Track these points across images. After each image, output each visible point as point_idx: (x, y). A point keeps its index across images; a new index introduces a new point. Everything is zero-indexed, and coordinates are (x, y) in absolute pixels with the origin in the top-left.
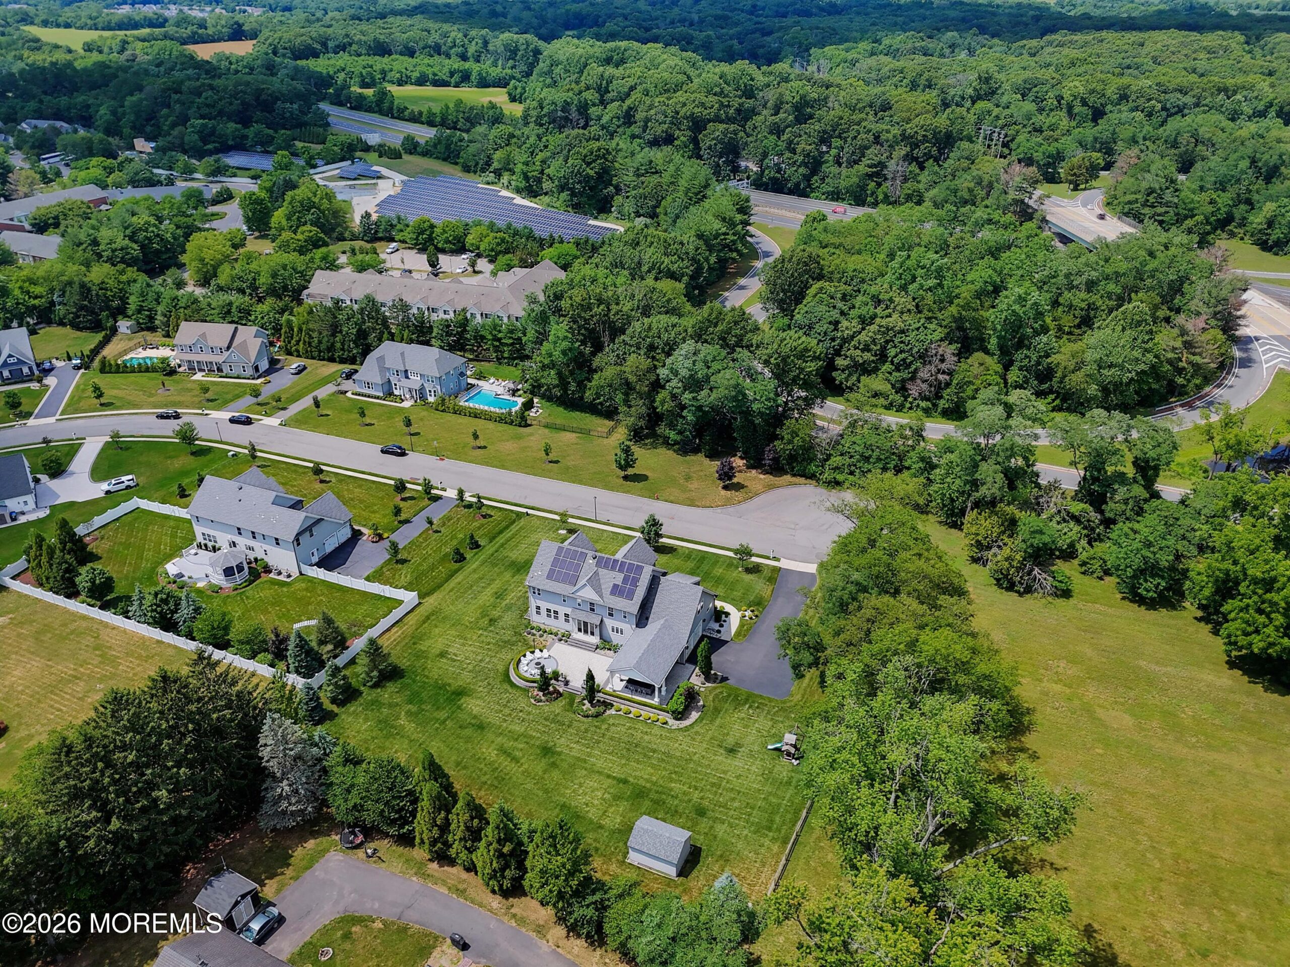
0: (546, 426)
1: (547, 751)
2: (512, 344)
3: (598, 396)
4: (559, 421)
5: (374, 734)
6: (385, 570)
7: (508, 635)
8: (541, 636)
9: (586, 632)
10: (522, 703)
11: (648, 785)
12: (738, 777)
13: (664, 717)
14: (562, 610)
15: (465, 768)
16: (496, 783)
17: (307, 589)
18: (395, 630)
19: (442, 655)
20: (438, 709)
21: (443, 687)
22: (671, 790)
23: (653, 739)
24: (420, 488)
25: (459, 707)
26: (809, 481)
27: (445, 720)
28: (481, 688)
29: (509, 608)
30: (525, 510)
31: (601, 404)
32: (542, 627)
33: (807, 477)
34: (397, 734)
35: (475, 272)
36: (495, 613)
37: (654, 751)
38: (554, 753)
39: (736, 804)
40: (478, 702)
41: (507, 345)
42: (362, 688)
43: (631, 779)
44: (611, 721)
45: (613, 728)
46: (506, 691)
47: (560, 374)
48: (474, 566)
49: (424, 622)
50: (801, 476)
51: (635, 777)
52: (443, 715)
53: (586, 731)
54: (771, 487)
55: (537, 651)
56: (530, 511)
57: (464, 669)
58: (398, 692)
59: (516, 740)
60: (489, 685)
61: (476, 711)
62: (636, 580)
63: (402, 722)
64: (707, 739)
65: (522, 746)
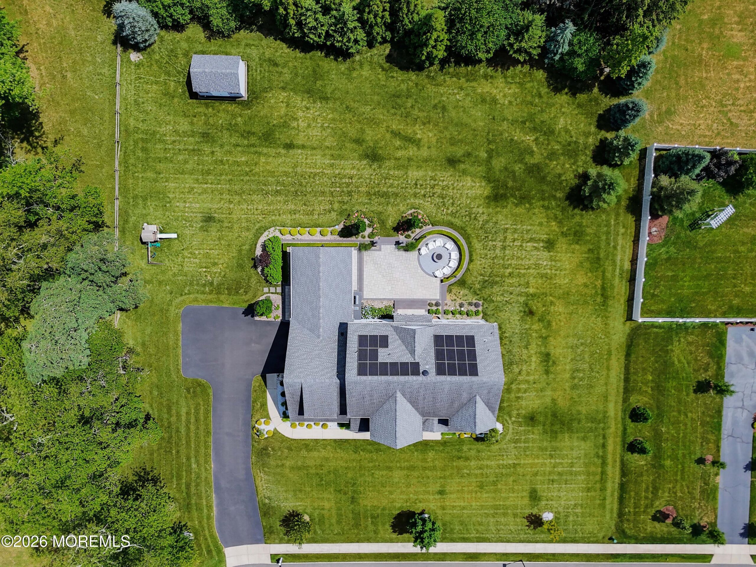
1: (374, 156)
7: (498, 295)
8: (462, 305)
11: (265, 150)
12: (191, 190)
15: (435, 107)
16: (399, 101)
18: (627, 266)
19: (550, 245)
20: (507, 170)
21: (521, 201)
22: (243, 152)
23: (284, 207)
25: (487, 180)
27: (490, 157)
34: (524, 122)
36: (533, 327)
37: (278, 193)
38: (367, 156)
39: (181, 158)
40: (471, 193)
42: (597, 168)
43: (283, 151)
44: (334, 215)
45: (328, 207)
46: (453, 214)
49: (603, 288)
51: (280, 155)
52: (497, 164)
53: (350, 193)
57: (515, 231)
58: (560, 175)
59: (410, 159)
60: (475, 219)
61: (468, 181)
62: (362, 355)
63: (529, 139)
64: (236, 226)
65: (399, 154)
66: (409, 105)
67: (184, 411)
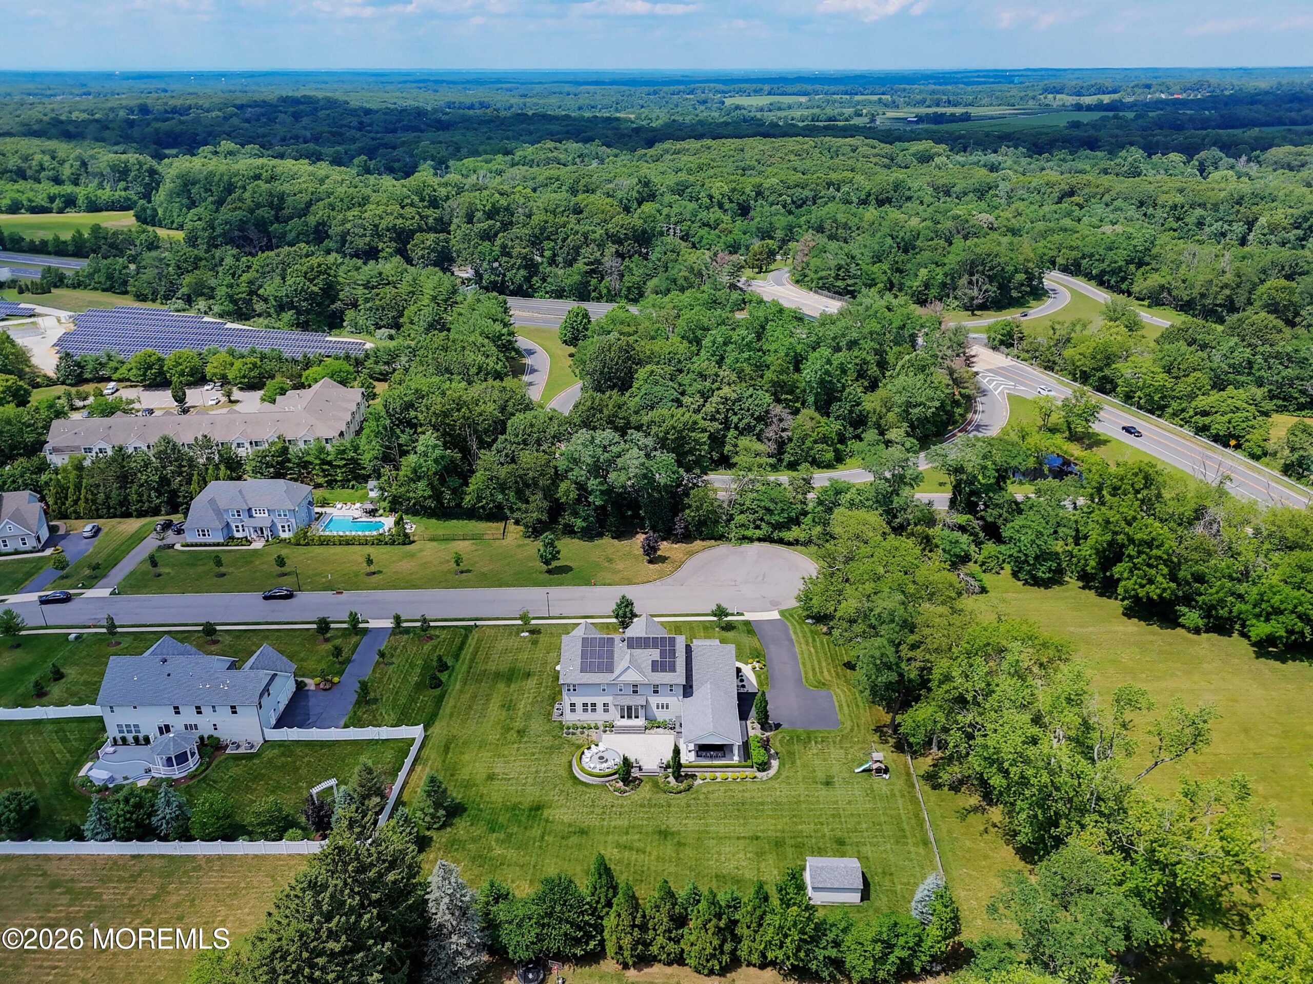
0: (432, 539)
1: (664, 834)
2: (345, 465)
3: (480, 499)
4: (440, 532)
5: (476, 872)
6: (359, 713)
7: (548, 740)
8: (582, 733)
9: (630, 717)
10: (608, 799)
11: (778, 834)
12: (849, 803)
13: (749, 772)
14: (600, 701)
17: (283, 754)
18: (419, 768)
19: (491, 777)
20: (526, 828)
21: (515, 807)
22: (802, 832)
23: (754, 794)
24: (345, 626)
25: (547, 821)
26: (719, 542)
27: (542, 837)
28: (553, 796)
29: (528, 716)
30: (472, 623)
31: (483, 507)
32: (579, 724)
33: (716, 539)
34: (502, 864)
35: (231, 401)
36: (518, 724)
37: (762, 804)
38: (673, 834)
39: (864, 826)
40: (564, 810)
41: (339, 466)
42: (428, 833)
43: (759, 834)
44: (705, 790)
45: (711, 796)
46: (584, 792)
47: (431, 485)
48: (458, 686)
49: (447, 753)
50: (710, 539)
51: (762, 831)
52: (536, 832)
53: (688, 806)
54: (691, 554)
55: (593, 746)
56: (478, 623)
57: (524, 785)
58: (472, 825)
59: (627, 833)
60: (562, 791)
61: (566, 819)
62: (673, 652)
63: (498, 851)
64: (800, 779)
65: (637, 837)
66: (625, 874)
67: (826, 673)
